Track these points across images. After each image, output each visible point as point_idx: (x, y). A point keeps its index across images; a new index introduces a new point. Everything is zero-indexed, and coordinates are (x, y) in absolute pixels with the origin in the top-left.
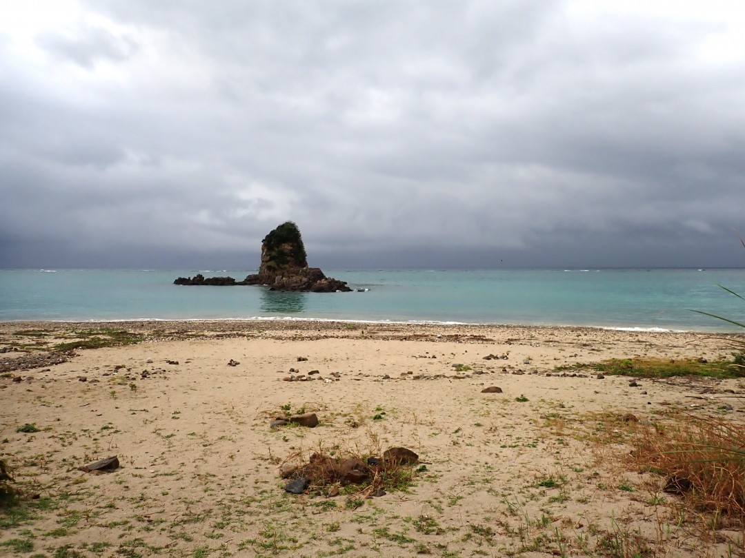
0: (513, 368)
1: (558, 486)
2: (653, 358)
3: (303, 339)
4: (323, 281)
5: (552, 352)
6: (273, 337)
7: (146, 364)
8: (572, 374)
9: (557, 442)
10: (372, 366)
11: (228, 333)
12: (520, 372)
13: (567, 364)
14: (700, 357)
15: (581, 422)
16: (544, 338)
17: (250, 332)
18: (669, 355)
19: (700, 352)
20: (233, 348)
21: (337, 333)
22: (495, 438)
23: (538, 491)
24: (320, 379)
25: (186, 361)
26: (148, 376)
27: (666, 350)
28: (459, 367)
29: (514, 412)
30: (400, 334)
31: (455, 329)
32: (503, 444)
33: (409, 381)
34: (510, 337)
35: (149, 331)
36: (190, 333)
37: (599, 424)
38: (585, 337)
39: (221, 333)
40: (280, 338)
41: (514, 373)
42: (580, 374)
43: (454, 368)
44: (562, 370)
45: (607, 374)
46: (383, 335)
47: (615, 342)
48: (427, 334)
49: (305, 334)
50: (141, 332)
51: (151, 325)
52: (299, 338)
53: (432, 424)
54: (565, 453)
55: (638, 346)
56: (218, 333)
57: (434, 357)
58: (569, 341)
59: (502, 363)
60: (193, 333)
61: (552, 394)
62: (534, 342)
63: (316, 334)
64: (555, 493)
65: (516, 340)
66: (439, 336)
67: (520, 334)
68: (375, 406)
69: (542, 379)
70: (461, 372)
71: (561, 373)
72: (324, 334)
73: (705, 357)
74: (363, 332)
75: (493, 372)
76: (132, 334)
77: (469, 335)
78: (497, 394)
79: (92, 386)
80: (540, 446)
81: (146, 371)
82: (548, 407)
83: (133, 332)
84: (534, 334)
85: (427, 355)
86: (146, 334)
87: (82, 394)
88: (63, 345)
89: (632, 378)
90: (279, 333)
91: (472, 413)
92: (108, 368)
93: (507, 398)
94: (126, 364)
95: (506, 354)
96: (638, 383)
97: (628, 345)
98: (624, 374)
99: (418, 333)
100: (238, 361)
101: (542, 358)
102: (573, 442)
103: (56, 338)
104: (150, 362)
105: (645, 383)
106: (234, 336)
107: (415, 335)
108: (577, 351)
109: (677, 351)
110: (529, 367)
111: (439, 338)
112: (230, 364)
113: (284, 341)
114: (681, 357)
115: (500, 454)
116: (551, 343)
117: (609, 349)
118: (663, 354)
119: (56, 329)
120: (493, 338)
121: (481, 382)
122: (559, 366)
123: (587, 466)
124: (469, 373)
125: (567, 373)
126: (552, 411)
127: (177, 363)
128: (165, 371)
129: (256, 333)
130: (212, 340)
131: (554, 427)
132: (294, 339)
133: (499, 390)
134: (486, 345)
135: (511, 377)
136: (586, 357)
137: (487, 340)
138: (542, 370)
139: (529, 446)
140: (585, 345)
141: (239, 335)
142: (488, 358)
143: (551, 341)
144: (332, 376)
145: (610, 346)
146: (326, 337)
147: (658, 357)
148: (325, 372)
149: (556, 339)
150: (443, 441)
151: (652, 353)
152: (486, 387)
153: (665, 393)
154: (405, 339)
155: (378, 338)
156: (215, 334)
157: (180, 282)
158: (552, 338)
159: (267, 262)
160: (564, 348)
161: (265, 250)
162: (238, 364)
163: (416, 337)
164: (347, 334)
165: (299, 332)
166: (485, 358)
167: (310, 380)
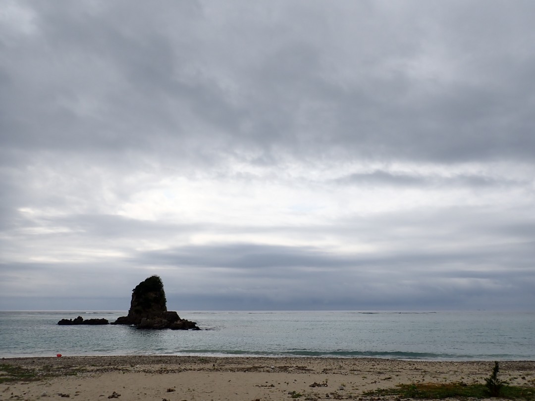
0: (333, 394)
2: (430, 383)
3: (168, 372)
4: (179, 322)
5: (357, 380)
6: (144, 371)
7: (41, 398)
8: (377, 398)
11: (106, 367)
12: (340, 397)
13: (371, 389)
14: (461, 381)
16: (349, 368)
17: (124, 367)
18: (440, 380)
19: (460, 377)
20: (112, 381)
21: (194, 366)
25: (75, 394)
27: (436, 376)
28: (293, 395)
30: (243, 366)
31: (283, 361)
34: (325, 368)
35: (39, 367)
36: (75, 368)
38: (378, 367)
39: (100, 368)
40: (149, 372)
41: (335, 398)
42: (383, 398)
43: (290, 396)
44: (369, 395)
45: (402, 397)
46: (230, 367)
47: (400, 370)
48: (263, 366)
49: (169, 367)
50: (33, 367)
51: (40, 361)
52: (165, 371)
55: (417, 373)
56: (98, 368)
57: (272, 386)
58: (368, 370)
59: (324, 390)
60: (77, 368)
62: (343, 371)
63: (177, 368)
65: (330, 369)
66: (273, 367)
67: (332, 364)
71: (369, 398)
72: (184, 367)
73: (465, 381)
74: (214, 365)
75: (319, 398)
76: (26, 369)
77: (295, 366)
84: (341, 364)
85: (267, 384)
86: (37, 369)
90: (147, 367)
95: (325, 383)
97: (409, 372)
98: (414, 397)
99: (256, 365)
100: (119, 394)
101: (352, 385)
104: (45, 395)
106: (112, 370)
107: (254, 367)
108: (375, 378)
109: (444, 377)
110: (344, 392)
111: (273, 369)
112: (113, 396)
113: (153, 374)
114: (448, 382)
116: (355, 372)
117: (397, 376)
118: (435, 379)
120: (313, 369)
122: (366, 391)
124: (303, 399)
125: (373, 397)
127: (68, 396)
130: (94, 374)
132: (160, 372)
134: (309, 374)
136: (384, 383)
137: (309, 370)
138: (355, 395)
140: (380, 373)
141: (116, 369)
142: (313, 386)
143: (355, 370)
145: (397, 373)
146: (186, 370)
147: (433, 382)
149: (358, 368)
151: (428, 380)
154: (247, 370)
155: (226, 370)
156: (95, 368)
157: (64, 322)
158: (355, 367)
159: (135, 306)
160: (366, 376)
161: (135, 297)
162: (120, 395)
163: (256, 369)
164: (202, 367)
165: (164, 366)
166: (310, 386)
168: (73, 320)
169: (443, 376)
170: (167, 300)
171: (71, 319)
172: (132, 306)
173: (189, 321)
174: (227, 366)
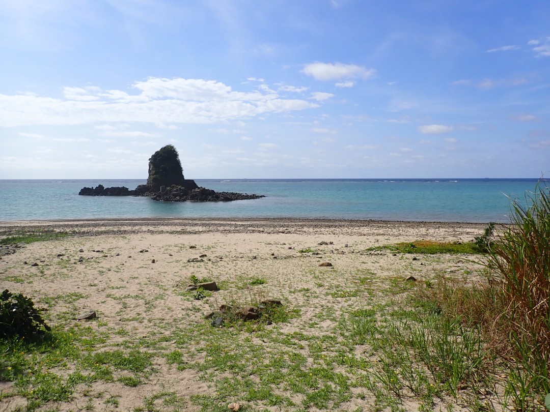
0: (337, 250)
3: (189, 233)
7: (79, 253)
8: (376, 253)
12: (343, 253)
13: (372, 246)
24: (209, 260)
25: (108, 250)
40: (171, 232)
41: (338, 253)
42: (381, 252)
44: (370, 251)
45: (398, 252)
49: (189, 229)
57: (283, 244)
59: (330, 246)
61: (364, 266)
68: (250, 276)
69: (358, 257)
70: (303, 254)
71: (369, 253)
73: (461, 241)
75: (325, 253)
78: (329, 267)
81: (81, 258)
82: (361, 274)
85: (279, 243)
89: (414, 255)
93: (335, 269)
94: (64, 253)
95: (331, 241)
96: (417, 258)
98: (409, 252)
104: (81, 251)
105: (421, 258)
110: (347, 249)
112: (142, 252)
121: (317, 260)
122: (367, 248)
124: (309, 254)
126: (364, 276)
127: (102, 252)
131: (366, 285)
132: (182, 233)
133: (330, 265)
135: (337, 256)
136: (385, 242)
138: (357, 251)
142: (321, 244)
144: (217, 258)
147: (431, 240)
148: (210, 255)
151: (428, 238)
152: (322, 263)
157: (86, 192)
159: (153, 175)
161: (152, 166)
162: (147, 251)
165: (184, 228)
166: (319, 244)
167: (202, 261)
168: (94, 188)
171: (92, 188)
172: (150, 175)
173: (206, 188)
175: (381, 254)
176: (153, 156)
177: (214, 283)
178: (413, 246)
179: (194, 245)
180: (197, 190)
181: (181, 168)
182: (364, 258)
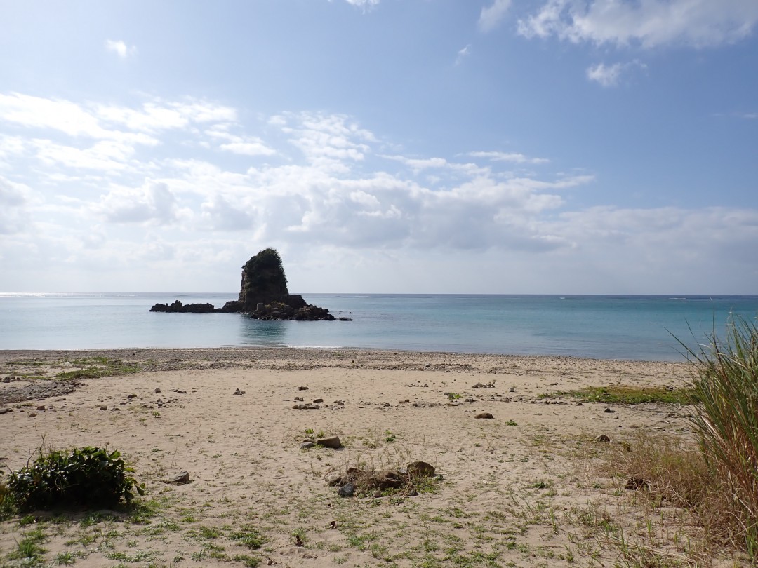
0: (500, 396)
1: (547, 487)
2: (626, 386)
3: (296, 368)
5: (534, 381)
6: (267, 367)
7: (155, 394)
8: (554, 401)
9: (544, 458)
10: (370, 394)
12: (508, 400)
13: (549, 391)
14: (668, 385)
15: (563, 442)
16: (526, 367)
17: (243, 362)
18: (641, 383)
19: (668, 381)
21: (329, 363)
22: (492, 455)
23: (533, 491)
24: (327, 406)
26: (163, 405)
27: (638, 379)
28: (451, 396)
29: (505, 435)
30: (390, 363)
32: (500, 459)
33: (408, 408)
34: (494, 366)
35: (142, 360)
36: (184, 363)
37: (578, 443)
38: (564, 367)
40: (273, 367)
42: (561, 401)
43: (447, 397)
44: (545, 398)
45: (584, 401)
46: (373, 364)
47: (593, 371)
48: (415, 363)
49: (297, 363)
50: (135, 361)
51: (141, 354)
52: (294, 367)
53: (438, 445)
54: (552, 466)
55: (613, 375)
56: (212, 363)
57: (426, 386)
58: (549, 370)
59: (490, 391)
60: (187, 362)
61: (538, 419)
62: (517, 370)
63: (307, 364)
64: (546, 491)
65: (500, 369)
66: (427, 365)
67: (503, 363)
68: (383, 430)
69: (528, 405)
70: (454, 400)
71: (543, 401)
72: (316, 363)
73: (673, 385)
74: (353, 362)
75: (482, 400)
76: (127, 363)
77: (455, 364)
78: (489, 420)
79: (116, 414)
80: (531, 461)
81: (159, 400)
82: (534, 430)
83: (125, 361)
84: (516, 362)
85: (420, 384)
86: (140, 363)
87: (112, 422)
88: (63, 375)
89: (606, 405)
90: (272, 362)
91: (470, 436)
92: (120, 398)
93: (498, 423)
94: (136, 394)
95: (492, 383)
96: (611, 409)
97: (603, 373)
98: (599, 401)
99: (407, 362)
100: (244, 391)
101: (526, 387)
102: (557, 458)
103: (52, 367)
104: (158, 391)
105: (617, 409)
106: (229, 365)
107: (404, 365)
108: (557, 379)
109: (648, 380)
110: (513, 395)
111: (427, 367)
112: (236, 393)
114: (652, 385)
115: (499, 467)
116: (533, 372)
117: (587, 377)
118: (635, 383)
119: (47, 358)
120: (479, 367)
121: (472, 409)
122: (541, 393)
123: (569, 474)
124: (461, 401)
125: (549, 400)
126: (537, 434)
127: (185, 392)
128: (177, 400)
129: (248, 362)
130: (208, 370)
131: (541, 446)
132: (289, 368)
133: (489, 416)
134: (473, 374)
135: (499, 404)
136: (566, 386)
137: (473, 369)
138: (526, 397)
139: (521, 461)
140: (564, 374)
141: (234, 365)
142: (476, 386)
143: (533, 370)
144: (336, 404)
145: (587, 375)
146: (319, 366)
147: (631, 385)
148: (328, 400)
149: (538, 368)
150: (451, 458)
151: (626, 382)
152: (478, 414)
153: (634, 418)
154: (395, 368)
155: (368, 367)
156: (209, 363)
157: (158, 308)
158: (534, 367)
159: (247, 288)
160: (545, 377)
161: (246, 276)
162: (244, 393)
163: (405, 367)
164: (338, 363)
165: (291, 361)
166: (473, 387)
167: (317, 407)
168: (169, 305)
169: (647, 378)
170: (288, 280)
171: (167, 304)
172: (243, 288)
173: (318, 307)
174: (371, 363)
175: (561, 403)
176: (248, 263)
177: (338, 438)
178: (604, 391)
179: (305, 386)
180: (305, 309)
181: (285, 279)
182: (537, 408)
